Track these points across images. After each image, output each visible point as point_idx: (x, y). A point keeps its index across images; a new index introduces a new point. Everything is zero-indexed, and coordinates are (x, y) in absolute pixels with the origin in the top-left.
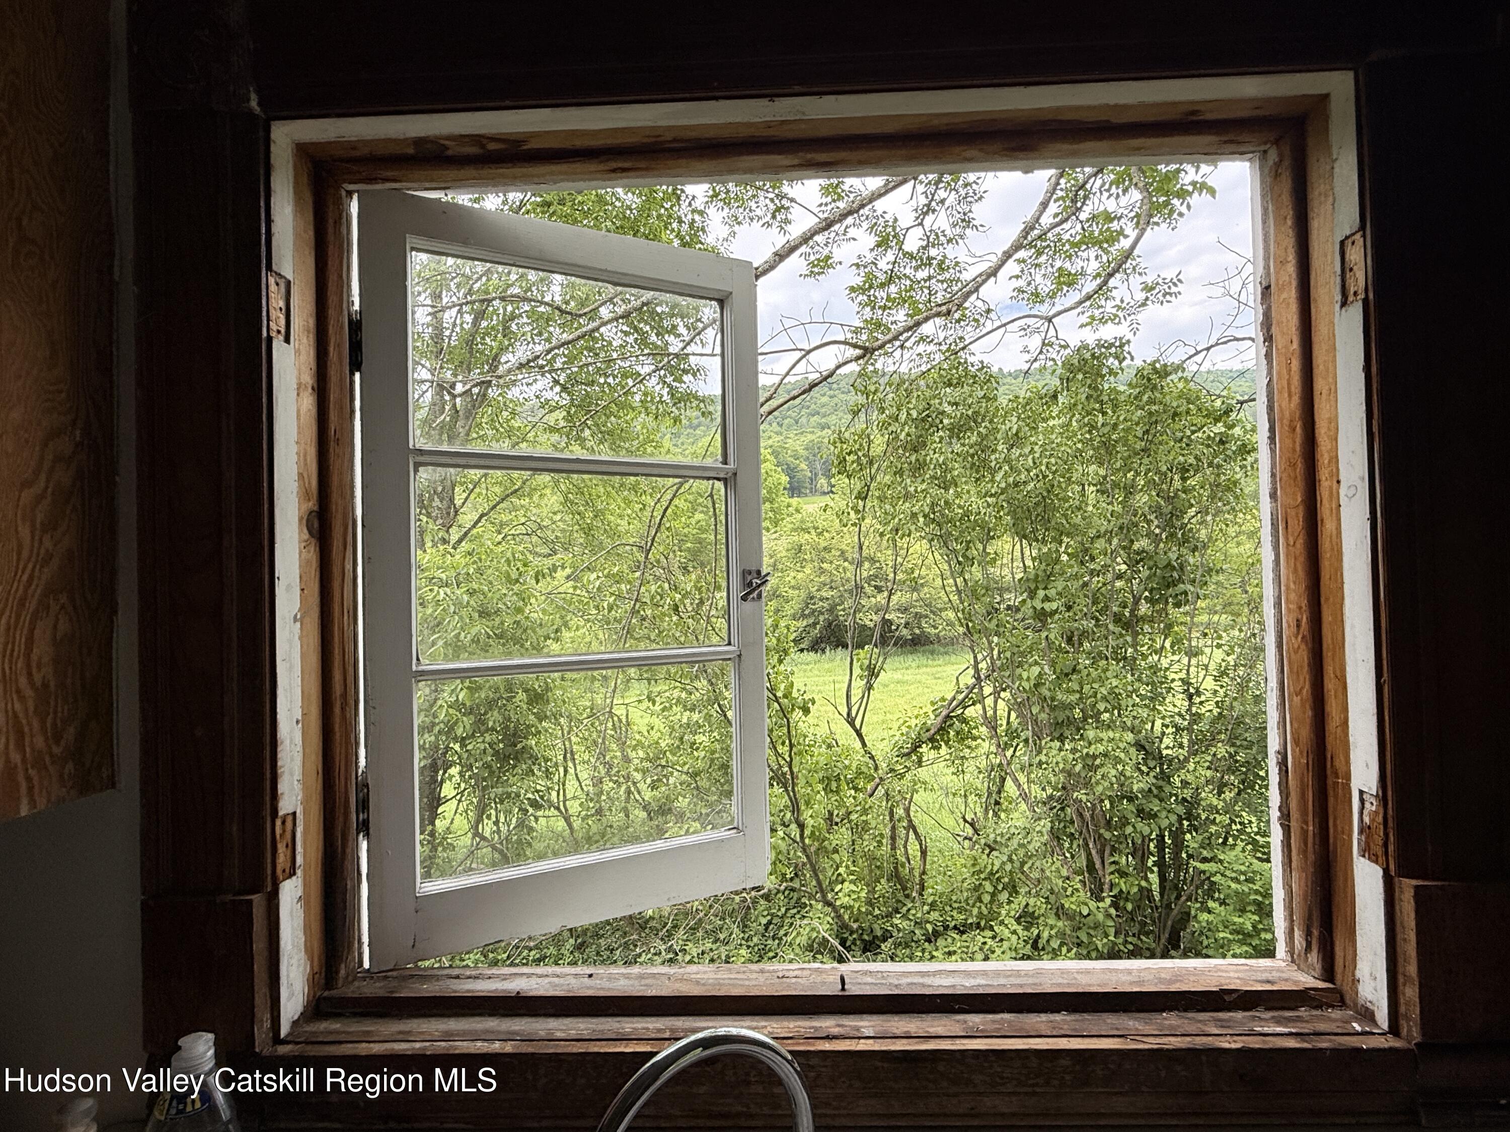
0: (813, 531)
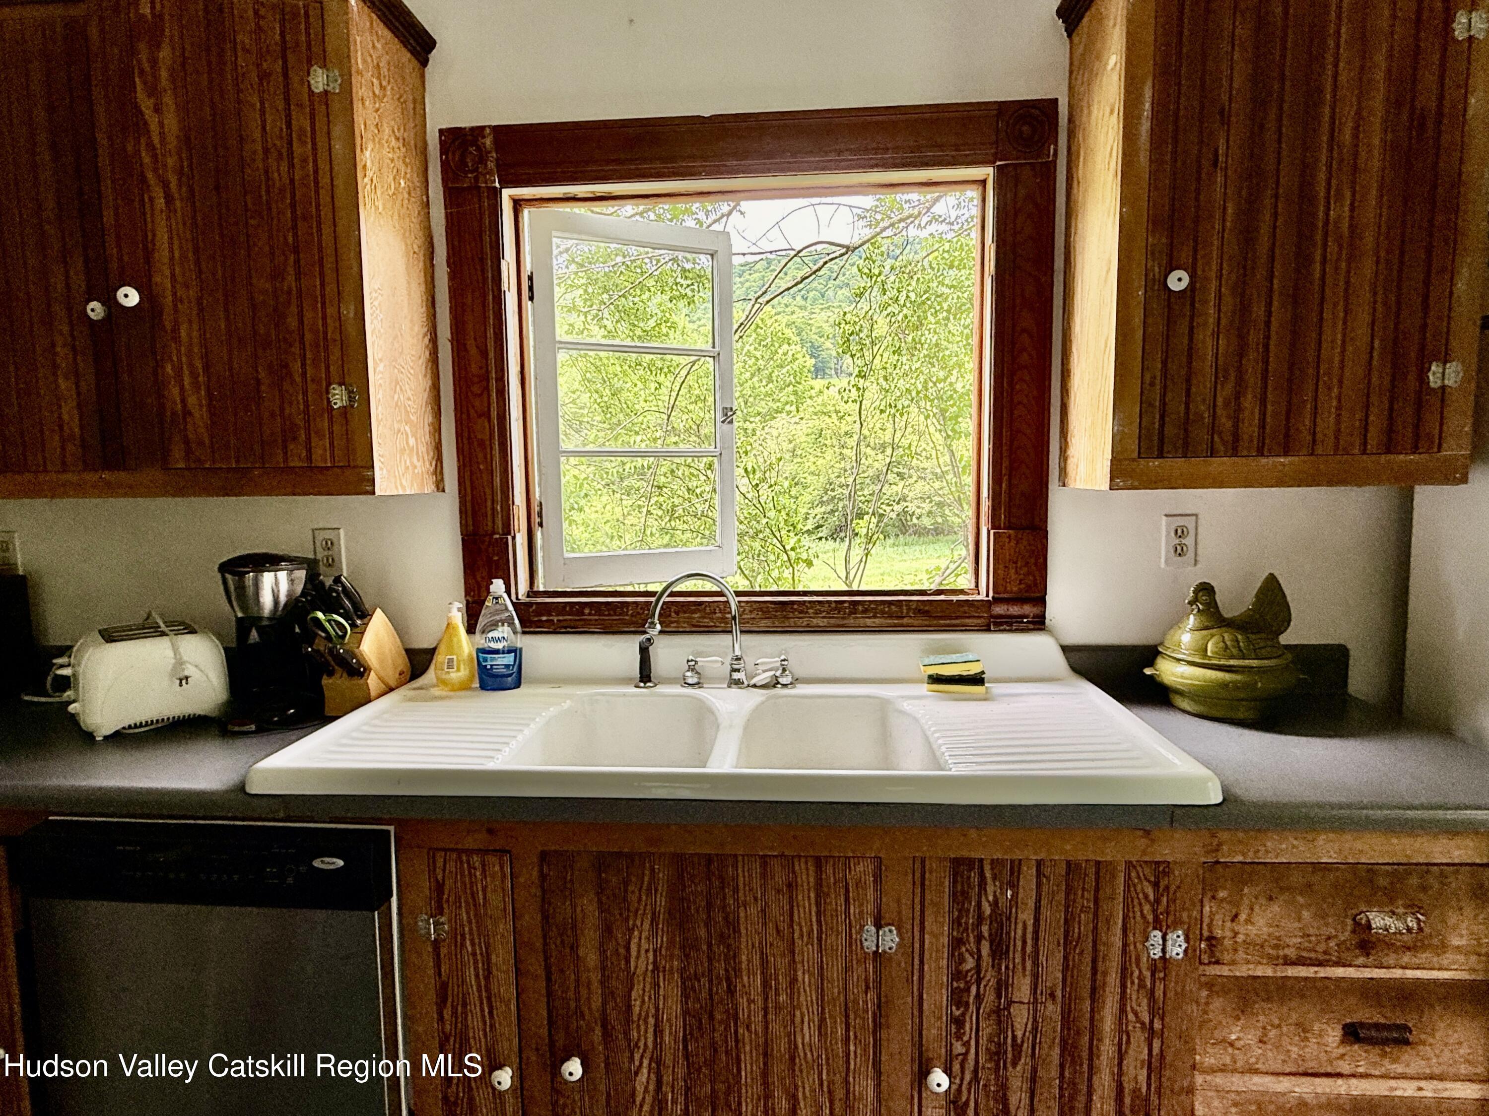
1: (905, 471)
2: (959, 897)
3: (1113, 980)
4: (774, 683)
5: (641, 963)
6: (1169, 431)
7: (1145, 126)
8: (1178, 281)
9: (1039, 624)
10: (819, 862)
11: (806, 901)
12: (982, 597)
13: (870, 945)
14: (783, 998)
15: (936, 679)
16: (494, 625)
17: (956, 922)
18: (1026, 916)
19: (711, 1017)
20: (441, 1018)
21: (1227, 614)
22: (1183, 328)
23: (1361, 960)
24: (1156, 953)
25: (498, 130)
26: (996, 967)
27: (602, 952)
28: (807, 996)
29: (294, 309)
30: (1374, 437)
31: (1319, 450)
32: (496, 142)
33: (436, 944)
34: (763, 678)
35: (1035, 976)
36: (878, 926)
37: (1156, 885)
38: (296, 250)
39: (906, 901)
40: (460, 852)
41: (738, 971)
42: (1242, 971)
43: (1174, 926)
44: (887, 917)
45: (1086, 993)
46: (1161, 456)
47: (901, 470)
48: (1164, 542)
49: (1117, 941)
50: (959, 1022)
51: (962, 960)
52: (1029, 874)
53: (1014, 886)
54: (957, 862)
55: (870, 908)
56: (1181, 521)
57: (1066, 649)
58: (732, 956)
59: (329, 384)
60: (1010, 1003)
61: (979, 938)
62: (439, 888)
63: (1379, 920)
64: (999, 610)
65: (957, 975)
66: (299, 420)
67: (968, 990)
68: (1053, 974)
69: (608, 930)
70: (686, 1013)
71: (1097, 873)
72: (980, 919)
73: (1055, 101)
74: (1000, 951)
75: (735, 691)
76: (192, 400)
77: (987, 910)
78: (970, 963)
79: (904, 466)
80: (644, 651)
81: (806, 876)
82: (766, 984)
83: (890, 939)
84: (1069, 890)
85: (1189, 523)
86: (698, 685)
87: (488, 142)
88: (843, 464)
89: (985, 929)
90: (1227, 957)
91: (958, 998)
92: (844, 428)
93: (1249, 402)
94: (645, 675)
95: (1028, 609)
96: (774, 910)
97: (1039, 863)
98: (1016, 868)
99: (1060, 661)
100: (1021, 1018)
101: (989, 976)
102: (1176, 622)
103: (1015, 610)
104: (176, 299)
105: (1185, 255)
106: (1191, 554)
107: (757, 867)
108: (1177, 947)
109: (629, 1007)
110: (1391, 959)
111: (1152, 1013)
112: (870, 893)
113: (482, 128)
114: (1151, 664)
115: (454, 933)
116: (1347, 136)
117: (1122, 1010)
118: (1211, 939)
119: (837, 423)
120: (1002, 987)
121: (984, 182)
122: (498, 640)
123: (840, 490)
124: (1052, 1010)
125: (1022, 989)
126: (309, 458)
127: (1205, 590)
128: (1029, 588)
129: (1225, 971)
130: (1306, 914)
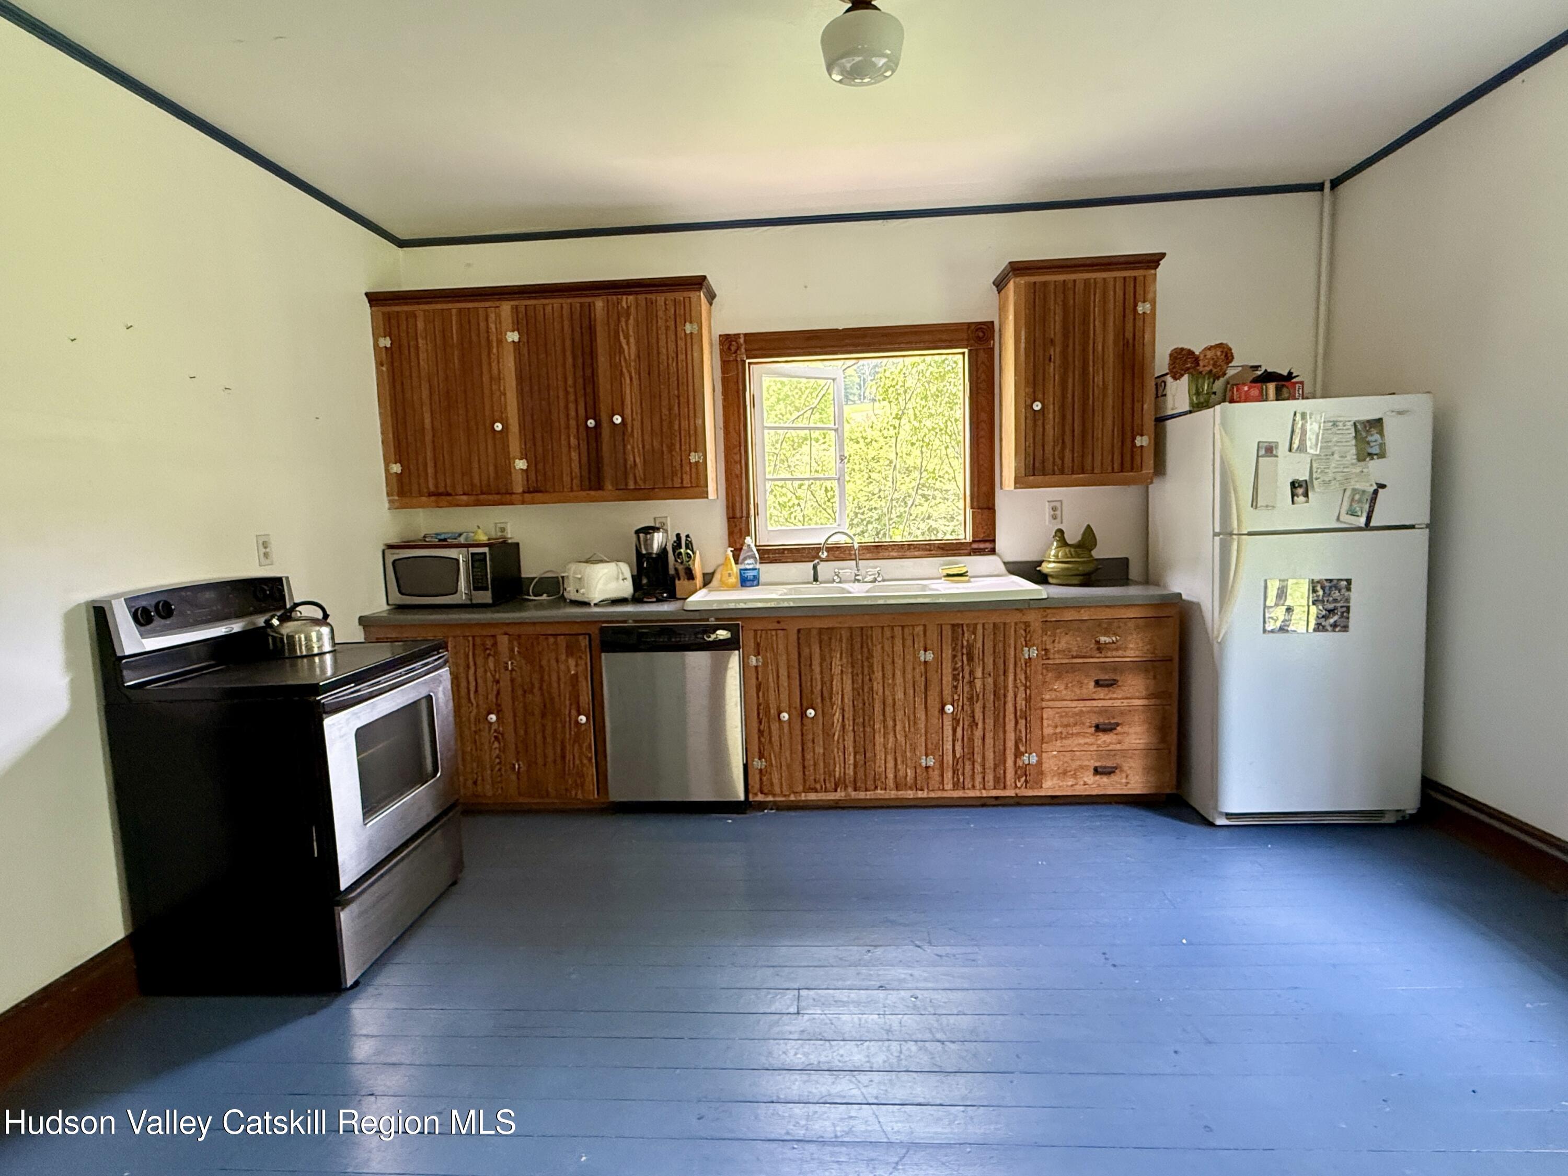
0: (861, 440)
1: (929, 492)
2: (954, 639)
3: (1011, 666)
4: (875, 580)
5: (837, 670)
6: (1037, 465)
7: (1023, 345)
8: (1037, 406)
9: (993, 551)
10: (903, 627)
11: (898, 642)
12: (968, 540)
13: (922, 659)
14: (890, 681)
15: (949, 575)
16: (745, 559)
17: (954, 649)
18: (979, 644)
19: (863, 690)
20: (758, 697)
21: (1069, 542)
22: (1040, 423)
23: (1098, 655)
24: (1027, 657)
25: (746, 335)
26: (969, 664)
27: (821, 666)
28: (899, 679)
29: (677, 422)
30: (1117, 466)
31: (1096, 471)
32: (745, 341)
33: (756, 667)
34: (869, 578)
35: (983, 669)
36: (925, 650)
37: (1025, 631)
38: (678, 397)
39: (935, 641)
40: (766, 630)
41: (873, 672)
42: (1057, 661)
43: (1034, 645)
44: (928, 647)
45: (1002, 673)
46: (1034, 475)
47: (926, 493)
48: (1048, 512)
49: (1012, 653)
50: (956, 687)
51: (956, 663)
52: (980, 627)
53: (974, 633)
54: (953, 626)
55: (922, 644)
56: (1054, 504)
57: (1005, 563)
58: (871, 666)
59: (690, 452)
60: (974, 678)
61: (963, 654)
62: (758, 645)
63: (1103, 639)
64: (975, 546)
65: (955, 669)
66: (678, 467)
67: (958, 674)
68: (990, 667)
69: (823, 659)
70: (853, 689)
71: (1004, 628)
72: (962, 647)
73: (993, 322)
74: (971, 659)
75: (857, 584)
76: (638, 460)
77: (965, 643)
78: (960, 664)
79: (928, 488)
80: (815, 568)
81: (898, 631)
82: (884, 675)
83: (930, 656)
84: (995, 634)
85: (1058, 504)
86: (840, 582)
87: (742, 340)
88: (871, 487)
89: (965, 651)
90: (1051, 656)
91: (955, 678)
92: (872, 453)
93: (1068, 453)
94: (816, 579)
95: (988, 545)
96: (886, 648)
97: (983, 625)
98: (975, 625)
99: (1002, 568)
100: (978, 683)
101: (967, 669)
102: (1049, 547)
103: (982, 546)
104: (633, 420)
105: (1040, 396)
106: (1059, 519)
107: (880, 630)
108: (1034, 653)
109: (832, 688)
110: (1109, 654)
111: (1026, 678)
112: (922, 639)
113: (739, 334)
114: (1040, 566)
115: (763, 663)
116: (1100, 348)
117: (1015, 680)
118: (1046, 650)
119: (865, 449)
120: (971, 673)
121: (963, 353)
122: (749, 564)
123: (870, 514)
124: (990, 680)
125: (979, 673)
126: (682, 483)
127: (1060, 532)
128: (988, 536)
129: (1051, 662)
130: (1079, 639)
